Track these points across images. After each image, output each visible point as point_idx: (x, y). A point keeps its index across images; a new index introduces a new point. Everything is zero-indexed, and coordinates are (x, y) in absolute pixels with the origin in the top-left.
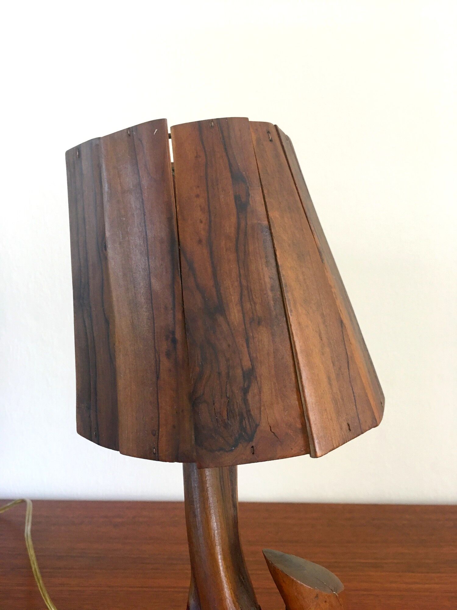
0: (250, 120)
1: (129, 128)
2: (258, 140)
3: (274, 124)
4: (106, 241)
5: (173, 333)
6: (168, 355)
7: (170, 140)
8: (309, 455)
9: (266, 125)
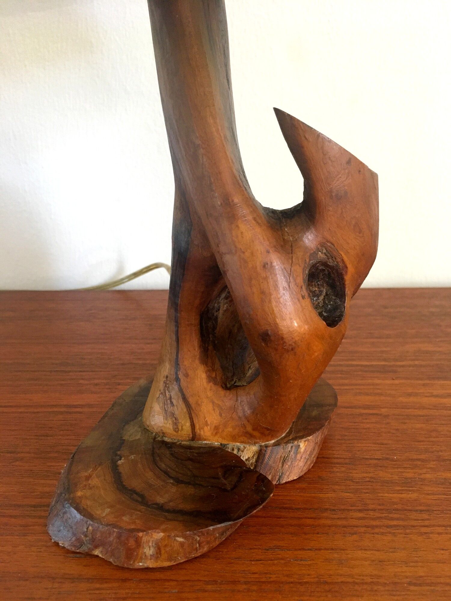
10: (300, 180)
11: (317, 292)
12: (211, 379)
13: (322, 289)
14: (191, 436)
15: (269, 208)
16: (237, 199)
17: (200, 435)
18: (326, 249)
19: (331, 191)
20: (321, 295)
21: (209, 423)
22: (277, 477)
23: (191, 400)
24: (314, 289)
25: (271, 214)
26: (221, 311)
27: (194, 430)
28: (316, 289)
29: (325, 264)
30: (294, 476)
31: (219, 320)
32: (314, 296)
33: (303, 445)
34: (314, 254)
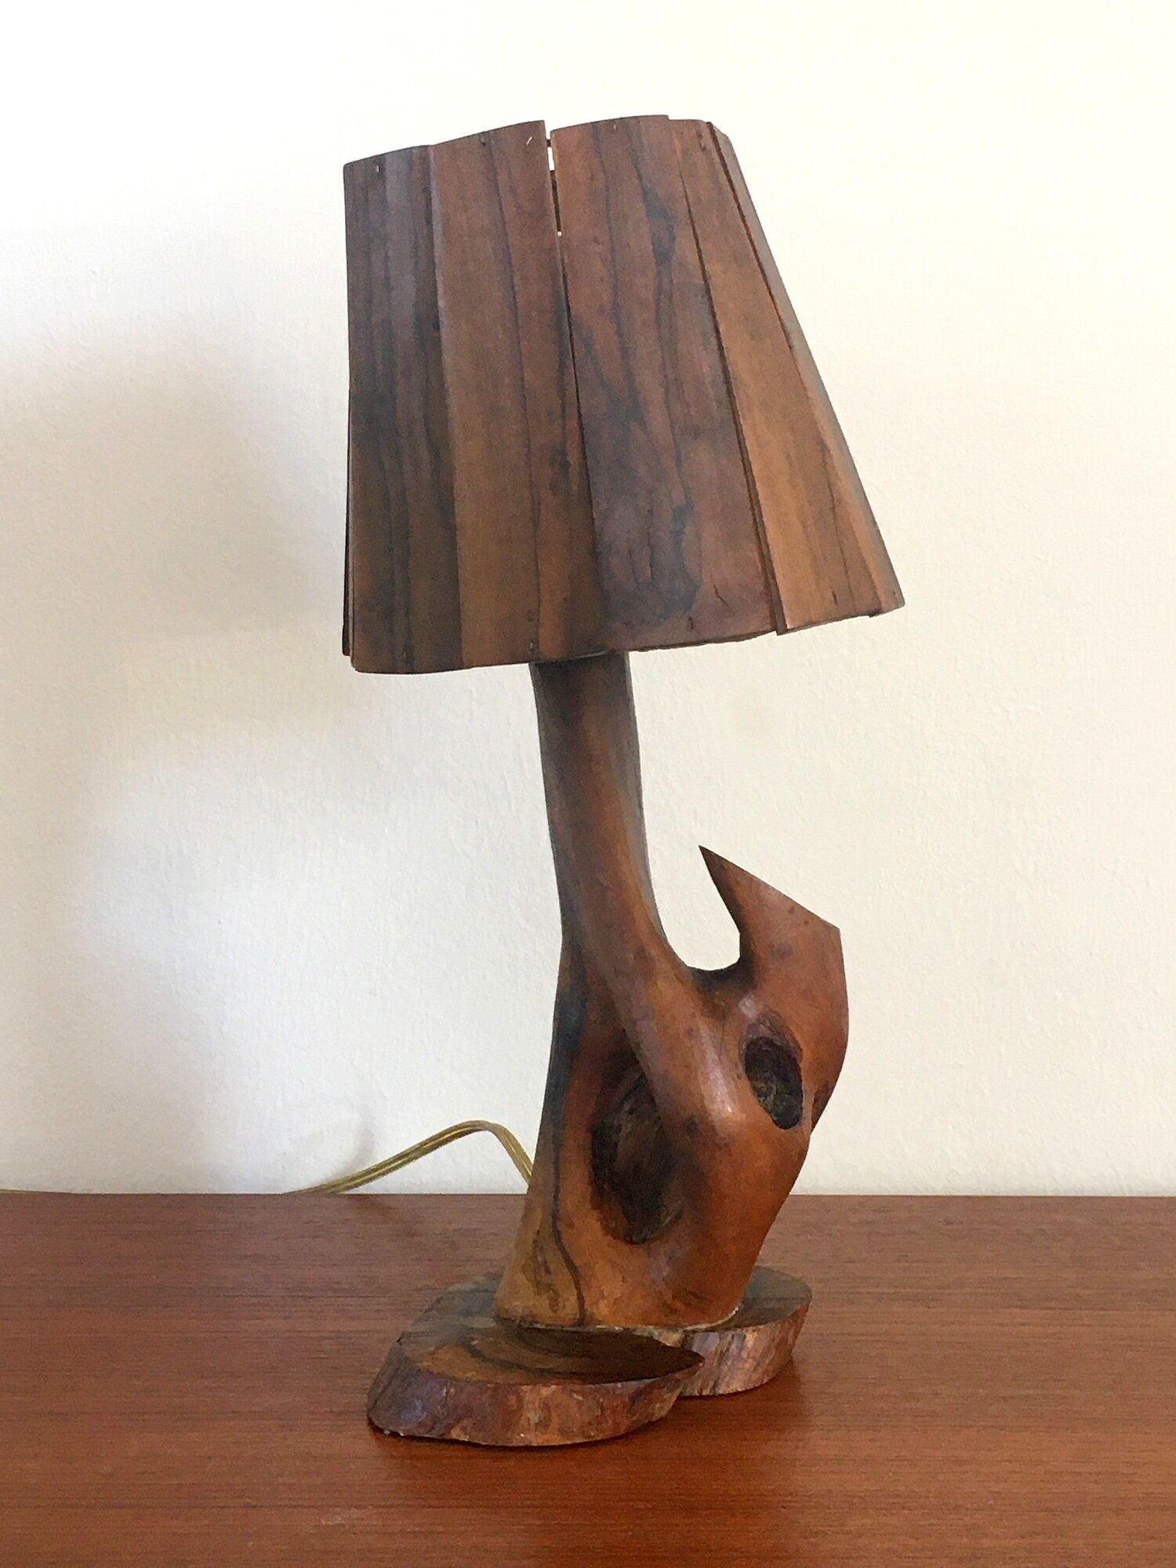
0: (670, 118)
1: (483, 133)
2: (685, 152)
3: (706, 121)
4: (438, 312)
5: (564, 453)
6: (554, 488)
7: (550, 150)
8: (775, 632)
9: (695, 123)
10: (736, 935)
11: (764, 1090)
12: (607, 1230)
13: (770, 1084)
14: (578, 1317)
15: (694, 968)
16: (654, 952)
17: (592, 1315)
18: (770, 1021)
19: (771, 946)
20: (771, 1093)
21: (606, 1294)
22: (711, 1383)
23: (577, 1262)
24: (759, 1086)
25: (697, 975)
26: (622, 1134)
27: (583, 1306)
28: (763, 1085)
29: (770, 1042)
30: (737, 1386)
31: (620, 1149)
32: (759, 1096)
33: (750, 1337)
34: (752, 1027)
